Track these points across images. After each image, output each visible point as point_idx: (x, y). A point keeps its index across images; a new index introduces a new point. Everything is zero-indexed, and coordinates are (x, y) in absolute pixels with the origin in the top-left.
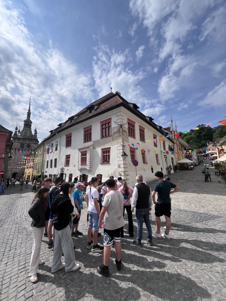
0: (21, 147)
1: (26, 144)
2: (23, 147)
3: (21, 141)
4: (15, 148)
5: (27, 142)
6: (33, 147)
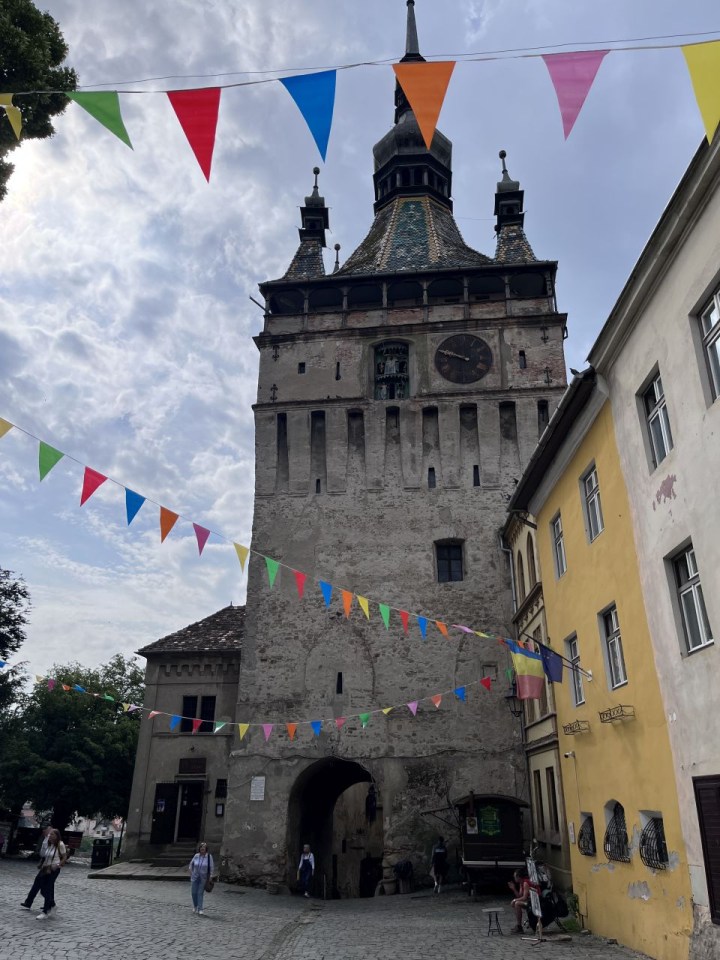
0: (378, 382)
1: (432, 343)
2: (396, 384)
3: (367, 319)
4: (305, 402)
5: (440, 316)
6: (517, 365)
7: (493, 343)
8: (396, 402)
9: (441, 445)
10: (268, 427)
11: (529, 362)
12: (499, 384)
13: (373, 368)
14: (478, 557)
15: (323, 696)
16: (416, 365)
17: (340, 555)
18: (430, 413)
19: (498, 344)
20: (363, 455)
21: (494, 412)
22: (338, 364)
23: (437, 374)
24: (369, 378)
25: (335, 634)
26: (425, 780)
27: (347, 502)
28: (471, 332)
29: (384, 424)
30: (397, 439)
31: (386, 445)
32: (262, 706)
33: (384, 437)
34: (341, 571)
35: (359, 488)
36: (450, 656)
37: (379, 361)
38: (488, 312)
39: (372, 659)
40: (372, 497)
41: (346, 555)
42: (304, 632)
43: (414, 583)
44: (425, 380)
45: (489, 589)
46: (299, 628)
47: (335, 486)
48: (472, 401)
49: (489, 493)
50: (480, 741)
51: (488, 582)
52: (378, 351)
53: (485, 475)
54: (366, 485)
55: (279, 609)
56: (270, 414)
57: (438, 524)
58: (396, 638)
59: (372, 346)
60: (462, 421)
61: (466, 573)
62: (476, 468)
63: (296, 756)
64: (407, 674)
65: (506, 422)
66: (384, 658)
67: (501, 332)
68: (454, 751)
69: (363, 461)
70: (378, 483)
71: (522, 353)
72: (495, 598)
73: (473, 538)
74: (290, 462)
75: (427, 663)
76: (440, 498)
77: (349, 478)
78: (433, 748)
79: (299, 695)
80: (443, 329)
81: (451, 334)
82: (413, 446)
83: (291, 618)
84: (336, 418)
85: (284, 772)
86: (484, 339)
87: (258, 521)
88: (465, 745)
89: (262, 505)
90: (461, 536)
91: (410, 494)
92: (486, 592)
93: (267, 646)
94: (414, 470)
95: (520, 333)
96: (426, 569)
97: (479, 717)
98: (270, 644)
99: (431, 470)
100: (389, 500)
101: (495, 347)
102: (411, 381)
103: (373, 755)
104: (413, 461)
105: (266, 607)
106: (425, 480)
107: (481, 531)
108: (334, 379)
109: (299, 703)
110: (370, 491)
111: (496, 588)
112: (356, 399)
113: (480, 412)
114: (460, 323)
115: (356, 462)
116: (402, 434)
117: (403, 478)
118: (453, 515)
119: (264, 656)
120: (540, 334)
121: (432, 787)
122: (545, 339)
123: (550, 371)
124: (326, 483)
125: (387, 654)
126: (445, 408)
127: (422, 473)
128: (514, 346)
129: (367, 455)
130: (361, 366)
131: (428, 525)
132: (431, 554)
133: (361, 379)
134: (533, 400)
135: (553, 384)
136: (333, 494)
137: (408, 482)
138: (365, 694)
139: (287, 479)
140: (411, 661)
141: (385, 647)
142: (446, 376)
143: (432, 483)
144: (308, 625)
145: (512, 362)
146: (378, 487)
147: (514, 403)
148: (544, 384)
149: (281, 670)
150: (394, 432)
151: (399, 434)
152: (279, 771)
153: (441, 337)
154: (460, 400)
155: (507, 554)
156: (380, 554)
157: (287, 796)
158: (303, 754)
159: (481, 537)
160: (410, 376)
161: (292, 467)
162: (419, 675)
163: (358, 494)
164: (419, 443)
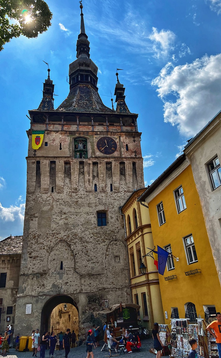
0: (76, 152)
3: (71, 128)
4: (48, 157)
5: (98, 130)
6: (125, 149)
8: (83, 160)
9: (99, 176)
10: (32, 166)
11: (129, 149)
12: (119, 155)
13: (74, 146)
14: (112, 217)
15: (55, 271)
16: (90, 147)
17: (61, 216)
18: (95, 164)
19: (119, 141)
20: (70, 179)
21: (118, 165)
22: (61, 144)
23: (98, 150)
24: (73, 150)
25: (60, 246)
26: (94, 301)
27: (64, 196)
28: (109, 136)
29: (78, 167)
30: (83, 173)
31: (79, 175)
32: (30, 276)
33: (78, 172)
34: (61, 222)
35: (68, 190)
36: (103, 254)
37: (76, 144)
38: (115, 130)
39: (74, 256)
40: (74, 194)
41: (64, 216)
42: (47, 246)
43: (90, 227)
44: (94, 152)
45: (116, 229)
46: (45, 244)
47: (59, 189)
48: (110, 161)
49: (116, 194)
50: (114, 285)
51: (116, 226)
52: (75, 140)
53: (115, 187)
54: (71, 190)
55: (37, 237)
56: (33, 161)
57: (98, 205)
58: (83, 247)
59: (73, 138)
60: (107, 168)
61: (108, 223)
62: (111, 185)
63: (44, 295)
64: (87, 261)
65: (121, 169)
66: (78, 255)
67: (120, 137)
68: (104, 289)
69: (70, 180)
70: (76, 189)
71: (127, 145)
72: (119, 232)
73: (111, 210)
74: (41, 180)
75: (95, 256)
76: (99, 195)
77: (65, 187)
78: (97, 288)
79: (45, 271)
80: (100, 134)
81: (102, 136)
82: (89, 176)
83: (41, 241)
84: (60, 164)
85: (39, 302)
86: (114, 139)
87: (28, 202)
88: (109, 286)
89: (30, 196)
90: (106, 209)
91: (88, 193)
92: (116, 230)
93: (32, 252)
94: (90, 185)
95: (126, 138)
96: (94, 221)
97: (113, 276)
98: (33, 251)
99: (96, 185)
100: (80, 196)
101: (118, 142)
102: (88, 152)
103: (75, 292)
104: (89, 181)
105: (32, 236)
106: (93, 188)
107: (113, 207)
108: (59, 149)
109: (46, 274)
110: (73, 192)
111: (119, 228)
112: (68, 157)
113: (113, 165)
114: (106, 133)
115: (67, 180)
116: (85, 172)
117: (85, 188)
118: (104, 202)
119: (31, 256)
120: (133, 139)
121: (97, 303)
122: (134, 141)
123: (137, 152)
124: (55, 188)
125: (80, 254)
126: (101, 163)
127: (92, 186)
128: (124, 142)
129: (72, 179)
130: (69, 145)
131: (95, 205)
132: (96, 216)
133: (70, 150)
134: (131, 161)
135: (137, 157)
136: (58, 193)
137: (87, 189)
138: (71, 269)
139: (40, 186)
140: (89, 256)
141: (79, 251)
142: (101, 152)
143: (96, 190)
144: (49, 243)
145: (123, 148)
146: (76, 190)
147: (125, 162)
148: (134, 157)
149: (38, 261)
150: (82, 170)
151: (84, 171)
152: (37, 301)
153: (99, 137)
154: (106, 160)
155: (123, 216)
156: (77, 216)
157: (41, 311)
158: (48, 294)
159: (113, 210)
160: (88, 150)
161: (42, 182)
162: (92, 261)
163: (68, 193)
164: (91, 175)
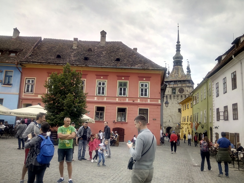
3: (171, 85)
4: (166, 95)
5: (179, 85)
6: (187, 91)
7: (184, 89)
8: (174, 95)
9: (179, 99)
12: (185, 94)
15: (168, 122)
16: (176, 91)
25: (169, 117)
28: (182, 88)
30: (175, 98)
33: (173, 98)
34: (169, 111)
37: (173, 90)
38: (184, 85)
39: (172, 119)
41: (170, 110)
44: (177, 93)
46: (166, 116)
55: (164, 114)
58: (175, 117)
74: (164, 100)
77: (170, 102)
79: (166, 122)
91: (176, 104)
96: (177, 111)
99: (178, 102)
100: (174, 105)
103: (173, 127)
108: (168, 92)
112: (170, 95)
113: (183, 96)
115: (171, 100)
117: (175, 102)
122: (190, 89)
123: (190, 92)
125: (174, 119)
126: (179, 96)
128: (186, 89)
131: (178, 107)
133: (171, 92)
134: (188, 95)
138: (172, 122)
142: (179, 92)
146: (173, 103)
147: (186, 96)
149: (164, 119)
152: (165, 127)
153: (179, 88)
154: (181, 95)
156: (173, 110)
157: (166, 129)
158: (167, 126)
162: (176, 121)
164: (177, 99)
